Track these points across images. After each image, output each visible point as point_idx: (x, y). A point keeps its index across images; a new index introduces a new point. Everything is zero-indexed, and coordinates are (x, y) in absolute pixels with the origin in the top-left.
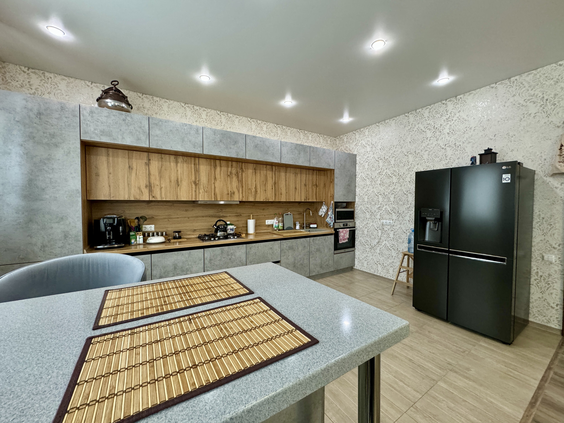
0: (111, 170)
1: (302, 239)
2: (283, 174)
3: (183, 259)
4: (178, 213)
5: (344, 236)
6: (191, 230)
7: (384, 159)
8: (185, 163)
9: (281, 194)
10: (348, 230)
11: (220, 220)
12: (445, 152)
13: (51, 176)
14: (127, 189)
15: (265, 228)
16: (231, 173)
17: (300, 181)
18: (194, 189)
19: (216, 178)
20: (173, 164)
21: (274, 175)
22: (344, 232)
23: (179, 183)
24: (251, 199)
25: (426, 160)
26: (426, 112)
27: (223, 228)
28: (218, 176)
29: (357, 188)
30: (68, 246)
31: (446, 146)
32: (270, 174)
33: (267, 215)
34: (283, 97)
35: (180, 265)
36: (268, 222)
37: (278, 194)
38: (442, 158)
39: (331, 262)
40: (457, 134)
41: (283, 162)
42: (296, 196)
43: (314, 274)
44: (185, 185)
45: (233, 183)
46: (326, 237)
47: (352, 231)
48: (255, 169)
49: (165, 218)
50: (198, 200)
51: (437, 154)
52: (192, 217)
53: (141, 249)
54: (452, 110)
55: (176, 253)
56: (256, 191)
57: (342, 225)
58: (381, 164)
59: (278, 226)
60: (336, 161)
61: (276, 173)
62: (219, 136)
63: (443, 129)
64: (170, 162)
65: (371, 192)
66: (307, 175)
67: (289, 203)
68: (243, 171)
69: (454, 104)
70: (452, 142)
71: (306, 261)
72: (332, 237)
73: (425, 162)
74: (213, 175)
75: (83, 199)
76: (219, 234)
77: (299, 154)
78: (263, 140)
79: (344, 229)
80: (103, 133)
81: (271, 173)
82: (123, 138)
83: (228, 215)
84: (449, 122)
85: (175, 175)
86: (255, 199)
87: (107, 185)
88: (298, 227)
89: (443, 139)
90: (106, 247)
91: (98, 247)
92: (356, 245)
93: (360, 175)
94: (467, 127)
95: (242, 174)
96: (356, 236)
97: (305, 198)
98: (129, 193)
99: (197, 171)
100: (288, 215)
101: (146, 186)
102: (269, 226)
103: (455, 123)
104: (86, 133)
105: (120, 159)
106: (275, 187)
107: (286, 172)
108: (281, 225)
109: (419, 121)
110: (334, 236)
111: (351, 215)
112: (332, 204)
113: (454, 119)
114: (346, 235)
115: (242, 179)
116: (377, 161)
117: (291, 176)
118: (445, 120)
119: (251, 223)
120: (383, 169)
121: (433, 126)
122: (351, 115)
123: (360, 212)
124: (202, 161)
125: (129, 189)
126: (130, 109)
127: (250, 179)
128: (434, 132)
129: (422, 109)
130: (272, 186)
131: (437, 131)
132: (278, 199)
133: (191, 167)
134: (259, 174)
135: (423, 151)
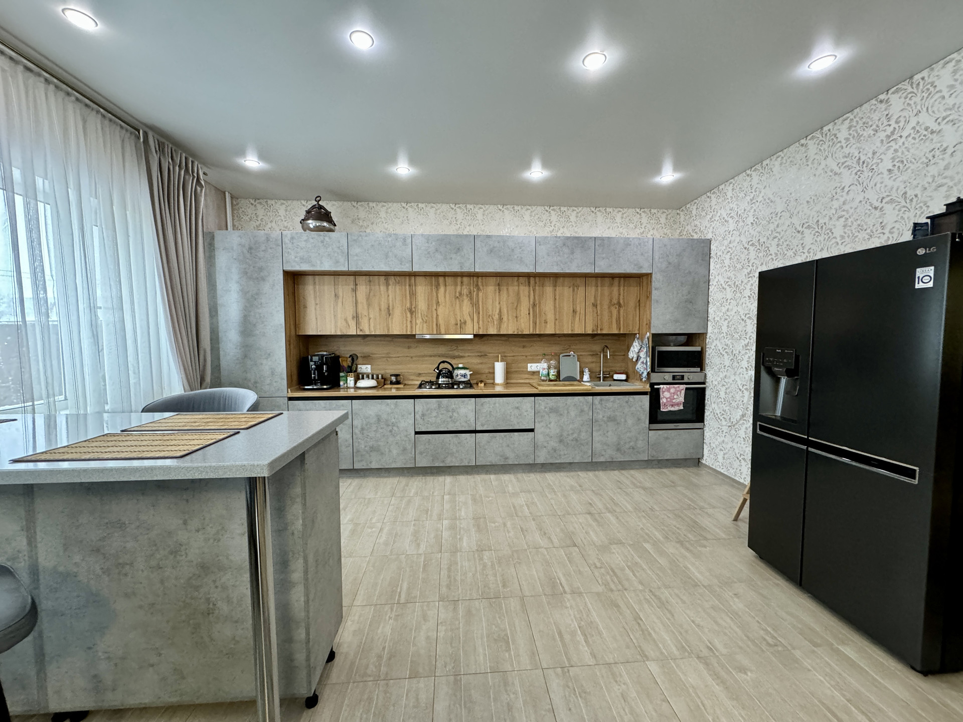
0: (318, 302)
1: (577, 398)
2: (549, 290)
3: (388, 409)
4: (397, 351)
5: (672, 398)
6: (414, 374)
7: (757, 244)
8: (397, 285)
9: (546, 322)
10: (683, 387)
11: (443, 362)
12: (880, 217)
13: (260, 311)
14: (333, 322)
15: (527, 376)
16: (460, 294)
17: (583, 299)
18: (409, 319)
19: (438, 302)
20: (383, 288)
21: (532, 292)
22: (672, 390)
23: (391, 312)
24: (493, 331)
25: (838, 240)
26: (842, 130)
27: (447, 373)
28: (441, 299)
29: (710, 305)
30: (275, 384)
31: (884, 201)
32: (524, 290)
33: (531, 355)
34: (527, 165)
35: (384, 416)
36: (532, 367)
37: (540, 323)
38: (874, 231)
39: (640, 444)
40: (909, 171)
41: (540, 270)
42: (574, 325)
43: (602, 459)
44: (397, 312)
45: (464, 308)
46: (631, 398)
47: (691, 392)
48: (499, 285)
49: (384, 357)
50: (414, 333)
51: (863, 223)
52: (416, 356)
53: (352, 392)
54: (901, 114)
55: (380, 401)
56: (501, 319)
57: (668, 378)
58: (753, 255)
59: (548, 374)
60: (656, 257)
61: (537, 288)
62: (434, 243)
63: (880, 161)
64: (379, 285)
65: (733, 313)
66: (599, 288)
67: (572, 337)
68: (478, 289)
69: (906, 98)
70: (898, 189)
71: (584, 436)
72: (646, 399)
73: (838, 244)
74: (435, 298)
75: (288, 334)
76: (441, 380)
77: (573, 253)
78: (503, 240)
79: (672, 386)
80: (303, 260)
81: (527, 288)
82: (321, 263)
83: (467, 354)
84: (892, 143)
85: (386, 301)
86: (499, 330)
87: (314, 318)
88: (586, 377)
89: (878, 185)
90: (315, 387)
91: (306, 387)
92: (705, 418)
93: (716, 280)
94: (934, 149)
95: (478, 295)
96: (706, 401)
97: (595, 329)
98: (336, 327)
99: (413, 295)
100: (570, 356)
101: (353, 318)
102: (534, 373)
103: (906, 143)
104: (287, 262)
105: (326, 288)
106: (533, 311)
107: (555, 286)
108: (553, 372)
109: (826, 152)
110: (648, 396)
111: (697, 360)
112: (648, 339)
113: (905, 134)
114: (675, 397)
115: (478, 301)
116: (745, 248)
117: (565, 291)
118: (884, 139)
119: (499, 368)
120: (755, 266)
121: (857, 158)
122: (677, 168)
123: (713, 354)
124: (419, 279)
125: (336, 322)
126: (332, 227)
127: (490, 301)
128: (859, 173)
129: (835, 124)
130: (529, 310)
131: (865, 169)
132: (540, 331)
133: (405, 290)
134: (505, 292)
135: (834, 219)
